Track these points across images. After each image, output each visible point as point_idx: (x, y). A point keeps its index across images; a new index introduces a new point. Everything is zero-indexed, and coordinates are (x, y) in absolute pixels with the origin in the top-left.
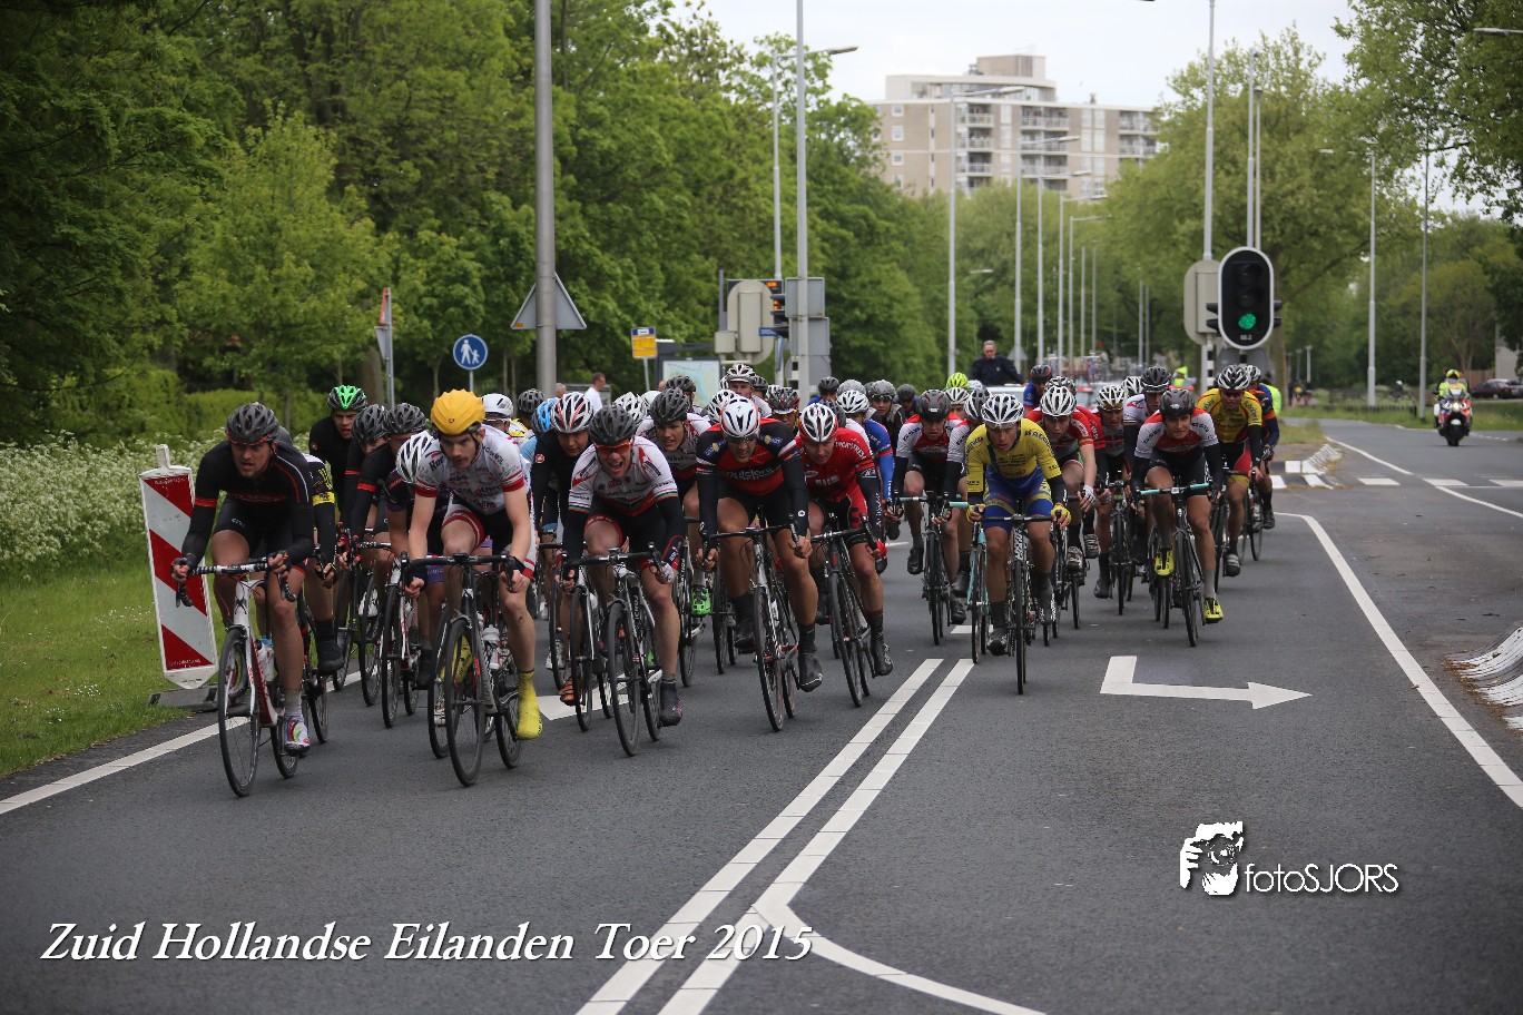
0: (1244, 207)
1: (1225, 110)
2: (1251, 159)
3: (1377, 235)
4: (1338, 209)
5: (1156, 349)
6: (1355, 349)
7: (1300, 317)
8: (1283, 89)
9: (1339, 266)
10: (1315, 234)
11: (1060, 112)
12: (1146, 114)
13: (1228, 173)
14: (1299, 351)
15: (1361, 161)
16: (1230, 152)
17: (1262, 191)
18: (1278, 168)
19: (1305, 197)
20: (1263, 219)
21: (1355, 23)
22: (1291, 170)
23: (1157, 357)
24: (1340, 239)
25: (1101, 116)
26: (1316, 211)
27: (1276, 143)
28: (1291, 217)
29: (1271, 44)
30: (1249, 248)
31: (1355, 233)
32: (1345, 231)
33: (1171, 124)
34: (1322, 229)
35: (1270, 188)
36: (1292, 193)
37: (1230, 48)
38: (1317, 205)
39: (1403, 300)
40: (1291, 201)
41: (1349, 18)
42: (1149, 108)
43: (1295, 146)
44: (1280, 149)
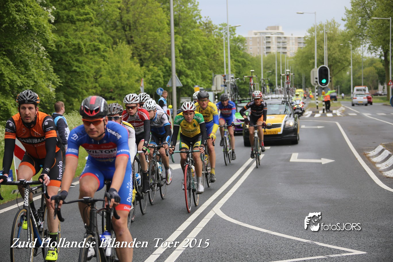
0: (324, 57)
1: (319, 36)
2: (325, 47)
3: (353, 62)
4: (344, 57)
5: (306, 87)
6: (348, 86)
7: (337, 80)
8: (332, 32)
9: (344, 69)
10: (339, 62)
11: (285, 38)
12: (303, 38)
13: (320, 50)
14: (337, 87)
15: (348, 46)
16: (321, 45)
17: (328, 53)
18: (331, 48)
19: (337, 55)
20: (328, 59)
21: (346, 18)
22: (334, 49)
23: (307, 89)
24: (344, 63)
25: (294, 38)
26: (339, 57)
27: (330, 43)
28: (334, 59)
29: (329, 22)
30: (325, 66)
31: (347, 61)
32: (346, 61)
33: (308, 40)
34: (341, 61)
35: (329, 52)
36: (334, 54)
37: (320, 23)
38: (339, 56)
39: (359, 75)
40: (334, 55)
41: (345, 17)
42: (303, 36)
43: (335, 44)
44: (332, 45)
